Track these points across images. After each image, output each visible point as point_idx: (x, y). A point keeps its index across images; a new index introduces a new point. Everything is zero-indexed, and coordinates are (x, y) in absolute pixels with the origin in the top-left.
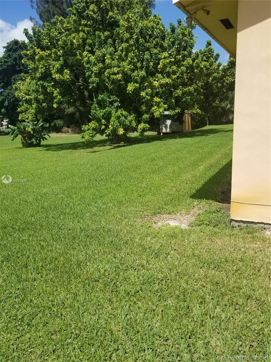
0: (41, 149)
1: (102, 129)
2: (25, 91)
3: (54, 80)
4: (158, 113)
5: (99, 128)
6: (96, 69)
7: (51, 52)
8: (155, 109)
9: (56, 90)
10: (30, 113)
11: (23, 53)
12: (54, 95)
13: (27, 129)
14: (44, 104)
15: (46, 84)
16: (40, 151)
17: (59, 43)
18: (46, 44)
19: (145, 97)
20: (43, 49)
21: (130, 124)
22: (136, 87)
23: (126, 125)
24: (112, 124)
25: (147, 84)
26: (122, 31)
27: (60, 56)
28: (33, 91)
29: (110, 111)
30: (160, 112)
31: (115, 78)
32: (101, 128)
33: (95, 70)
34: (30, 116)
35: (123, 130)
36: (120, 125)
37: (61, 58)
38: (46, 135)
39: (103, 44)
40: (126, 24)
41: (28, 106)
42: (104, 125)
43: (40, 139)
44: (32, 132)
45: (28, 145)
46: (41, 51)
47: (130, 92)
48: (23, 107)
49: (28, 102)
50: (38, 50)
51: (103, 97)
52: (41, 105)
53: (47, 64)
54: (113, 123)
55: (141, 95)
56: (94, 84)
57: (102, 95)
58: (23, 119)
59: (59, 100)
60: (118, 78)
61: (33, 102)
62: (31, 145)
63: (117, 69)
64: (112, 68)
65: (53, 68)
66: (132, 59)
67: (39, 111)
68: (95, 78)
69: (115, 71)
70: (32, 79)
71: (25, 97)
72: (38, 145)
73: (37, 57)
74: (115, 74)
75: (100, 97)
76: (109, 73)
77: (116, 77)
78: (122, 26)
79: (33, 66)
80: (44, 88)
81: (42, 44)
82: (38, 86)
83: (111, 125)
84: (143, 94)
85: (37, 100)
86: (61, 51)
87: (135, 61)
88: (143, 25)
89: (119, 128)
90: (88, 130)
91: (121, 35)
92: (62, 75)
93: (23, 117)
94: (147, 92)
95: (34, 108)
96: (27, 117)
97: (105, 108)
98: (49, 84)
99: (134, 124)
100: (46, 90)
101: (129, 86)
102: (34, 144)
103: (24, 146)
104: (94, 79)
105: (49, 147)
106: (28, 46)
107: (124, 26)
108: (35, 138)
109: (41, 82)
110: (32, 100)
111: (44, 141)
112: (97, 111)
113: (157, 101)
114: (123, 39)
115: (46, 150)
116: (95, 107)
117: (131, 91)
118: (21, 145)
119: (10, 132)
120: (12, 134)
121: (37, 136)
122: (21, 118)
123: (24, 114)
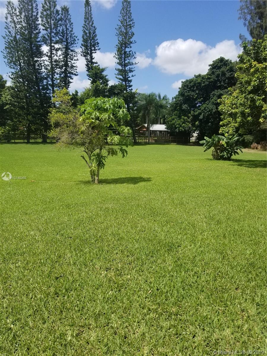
0: (232, 163)
2: (230, 104)
9: (266, 104)
10: (231, 127)
11: (238, 67)
12: (263, 109)
13: (221, 142)
14: (249, 118)
15: (256, 97)
16: (232, 165)
18: (265, 56)
20: (260, 62)
28: (241, 104)
34: (231, 129)
38: (239, 150)
41: (230, 119)
43: (232, 152)
44: (225, 146)
45: (217, 157)
46: (258, 64)
48: (225, 121)
49: (233, 116)
50: (254, 63)
52: (246, 119)
53: (262, 76)
61: (238, 115)
62: (222, 158)
67: (242, 125)
70: (242, 92)
71: (231, 110)
72: (229, 159)
73: (252, 70)
79: (246, 79)
80: (253, 101)
81: (259, 57)
82: (246, 100)
85: (243, 114)
93: (224, 131)
95: (238, 122)
96: (227, 131)
98: (259, 98)
100: (255, 103)
102: (224, 157)
103: (214, 158)
105: (240, 162)
106: (244, 60)
108: (227, 152)
109: (251, 95)
111: (235, 155)
115: (238, 165)
118: (211, 157)
119: (205, 143)
120: (206, 146)
121: (229, 150)
122: (221, 132)
123: (225, 127)
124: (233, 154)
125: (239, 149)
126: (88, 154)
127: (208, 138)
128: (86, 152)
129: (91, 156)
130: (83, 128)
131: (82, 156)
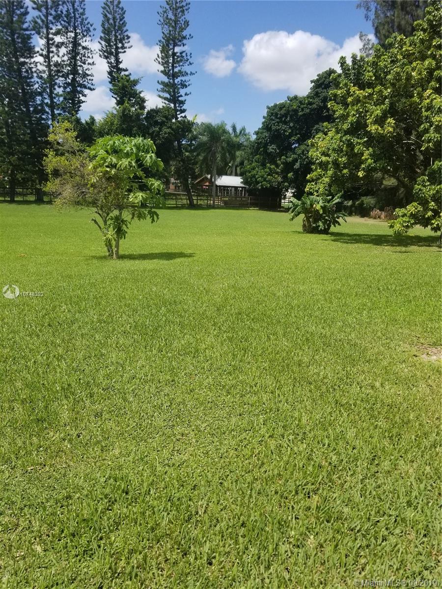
0: (329, 237)
1: (427, 216)
2: (324, 148)
3: (368, 134)
5: (423, 215)
6: (439, 119)
7: (374, 92)
9: (368, 150)
10: (322, 183)
11: (331, 93)
12: (363, 158)
13: (314, 206)
14: (345, 171)
15: (355, 140)
17: (389, 77)
18: (368, 79)
20: (362, 87)
27: (386, 97)
28: (334, 150)
32: (425, 215)
33: (437, 121)
34: (322, 187)
37: (387, 100)
38: (341, 218)
41: (322, 172)
42: (433, 210)
43: (330, 222)
44: (321, 212)
45: (311, 229)
46: (358, 90)
48: (314, 173)
49: (324, 166)
50: (353, 89)
52: (341, 171)
53: (363, 109)
56: (431, 144)
57: (440, 162)
58: (311, 190)
59: (369, 165)
61: (330, 166)
62: (315, 230)
65: (371, 116)
67: (336, 181)
68: (433, 133)
70: (337, 132)
71: (320, 158)
72: (326, 232)
73: (350, 99)
79: (341, 112)
80: (351, 145)
81: (362, 79)
82: (342, 143)
85: (336, 164)
86: (389, 90)
90: (403, 216)
92: (382, 127)
93: (312, 188)
95: (330, 176)
96: (317, 189)
98: (359, 141)
100: (353, 149)
102: (319, 229)
103: (304, 230)
104: (432, 135)
105: (339, 237)
106: (340, 83)
108: (323, 221)
109: (348, 137)
110: (330, 164)
111: (335, 226)
112: (425, 186)
116: (424, 181)
118: (301, 229)
119: (291, 208)
120: (292, 212)
121: (326, 218)
122: (308, 189)
123: (314, 184)
124: (332, 224)
126: (102, 218)
127: (296, 200)
128: (99, 214)
129: (107, 219)
130: (94, 180)
131: (93, 220)
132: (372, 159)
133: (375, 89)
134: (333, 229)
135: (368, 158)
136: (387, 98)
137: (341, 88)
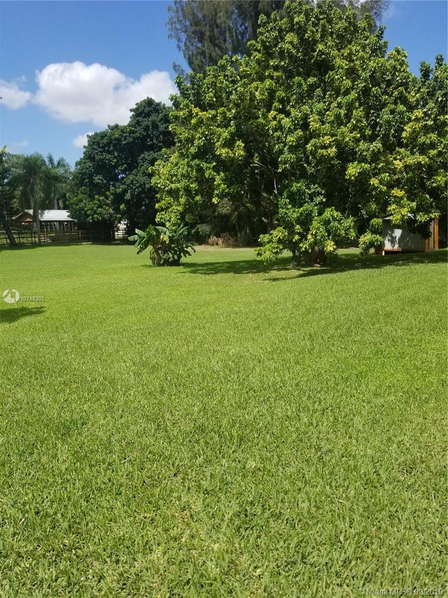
0: (182, 269)
1: (294, 240)
2: (167, 176)
3: (218, 158)
4: (399, 217)
5: (290, 239)
6: (292, 139)
7: (217, 113)
8: (394, 209)
9: (219, 175)
10: (173, 212)
11: (172, 115)
12: (215, 183)
13: (162, 237)
14: (198, 198)
15: (204, 165)
16: (182, 272)
17: (233, 97)
18: (210, 100)
19: (378, 187)
20: (203, 109)
21: (347, 234)
22: (363, 170)
23: (339, 235)
24: (314, 233)
25: (382, 164)
26: (339, 76)
27: (230, 120)
28: (183, 175)
29: (310, 211)
30: (402, 214)
31: (325, 154)
32: (292, 239)
33: (290, 141)
34: (173, 216)
35: (334, 245)
36: (329, 236)
37: (232, 122)
38: (190, 248)
39: (305, 98)
40: (345, 64)
41: (170, 200)
42: (299, 234)
43: (180, 253)
45: (160, 262)
46: (201, 112)
47: (353, 178)
48: (163, 202)
49: (173, 193)
50: (196, 110)
51: (300, 187)
52: (193, 198)
53: (209, 132)
54: (316, 233)
55: (372, 183)
56: (288, 165)
57: (298, 182)
58: (162, 220)
59: (223, 190)
60: (329, 154)
61: (181, 193)
62: (167, 263)
63: (329, 138)
64: (321, 138)
65: (219, 138)
66: (357, 122)
67: (189, 208)
68: (289, 154)
69: (326, 142)
70: (182, 155)
71: (169, 185)
72: (176, 263)
73: (193, 121)
74: (325, 147)
75: (295, 186)
76: (315, 145)
77: (328, 152)
78: (339, 68)
79: (186, 135)
80: (200, 170)
81: (202, 100)
82: (190, 169)
83: (312, 234)
84: (374, 181)
85: (187, 190)
86: (234, 111)
87: (363, 124)
88: (378, 64)
89: (326, 240)
90: (269, 242)
91: (337, 83)
92: (232, 150)
93: (162, 218)
94: (382, 178)
95: (182, 204)
96: (168, 218)
97: (301, 206)
98: (208, 165)
99: (353, 234)
100: (203, 174)
101: (351, 168)
102: (170, 261)
103: (154, 264)
104: (287, 156)
105: (194, 267)
106: (180, 104)
107: (342, 68)
108: (173, 252)
109: (197, 161)
110: (180, 191)
111: (185, 256)
112: (288, 209)
113: (398, 195)
114: (340, 90)
115: (191, 272)
116: (286, 204)
117: (354, 175)
118: (150, 262)
119: (137, 241)
120: (139, 244)
121: (176, 249)
122: (159, 220)
123: (164, 213)
124: (182, 254)
125: (190, 246)
127: (141, 231)
132: (224, 184)
133: (219, 111)
134: (184, 260)
135: (221, 184)
136: (232, 120)
137: (182, 109)
